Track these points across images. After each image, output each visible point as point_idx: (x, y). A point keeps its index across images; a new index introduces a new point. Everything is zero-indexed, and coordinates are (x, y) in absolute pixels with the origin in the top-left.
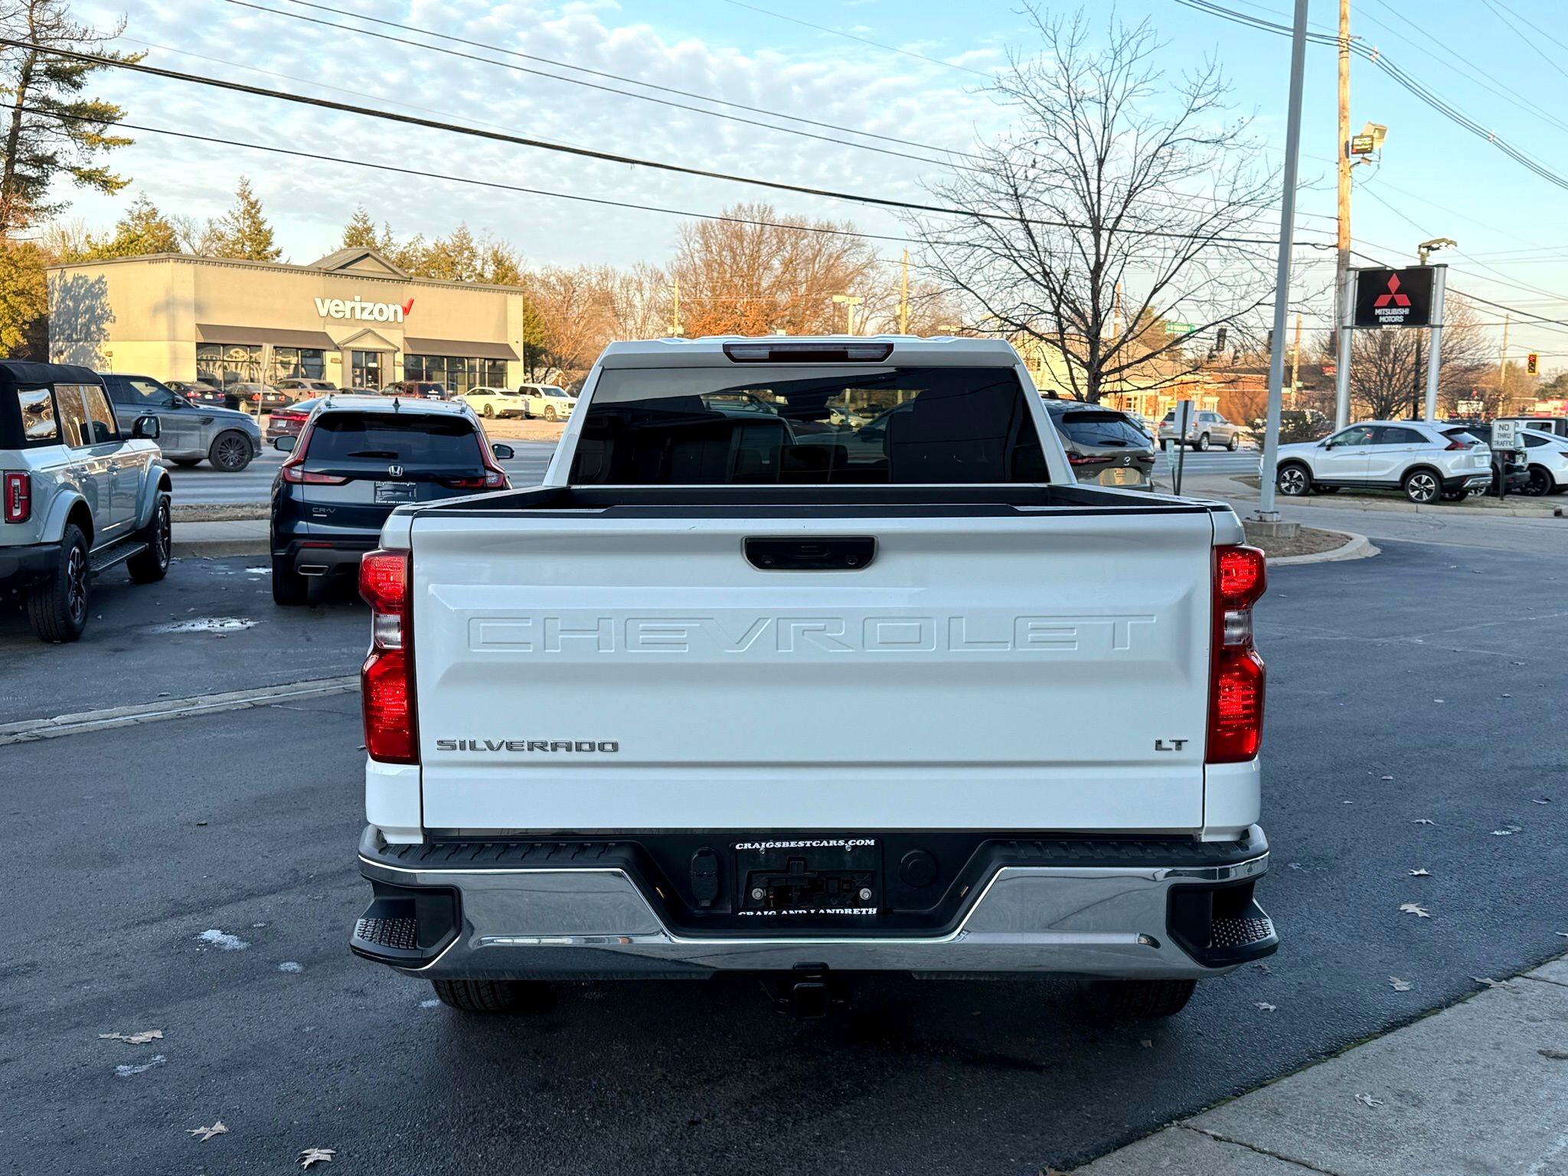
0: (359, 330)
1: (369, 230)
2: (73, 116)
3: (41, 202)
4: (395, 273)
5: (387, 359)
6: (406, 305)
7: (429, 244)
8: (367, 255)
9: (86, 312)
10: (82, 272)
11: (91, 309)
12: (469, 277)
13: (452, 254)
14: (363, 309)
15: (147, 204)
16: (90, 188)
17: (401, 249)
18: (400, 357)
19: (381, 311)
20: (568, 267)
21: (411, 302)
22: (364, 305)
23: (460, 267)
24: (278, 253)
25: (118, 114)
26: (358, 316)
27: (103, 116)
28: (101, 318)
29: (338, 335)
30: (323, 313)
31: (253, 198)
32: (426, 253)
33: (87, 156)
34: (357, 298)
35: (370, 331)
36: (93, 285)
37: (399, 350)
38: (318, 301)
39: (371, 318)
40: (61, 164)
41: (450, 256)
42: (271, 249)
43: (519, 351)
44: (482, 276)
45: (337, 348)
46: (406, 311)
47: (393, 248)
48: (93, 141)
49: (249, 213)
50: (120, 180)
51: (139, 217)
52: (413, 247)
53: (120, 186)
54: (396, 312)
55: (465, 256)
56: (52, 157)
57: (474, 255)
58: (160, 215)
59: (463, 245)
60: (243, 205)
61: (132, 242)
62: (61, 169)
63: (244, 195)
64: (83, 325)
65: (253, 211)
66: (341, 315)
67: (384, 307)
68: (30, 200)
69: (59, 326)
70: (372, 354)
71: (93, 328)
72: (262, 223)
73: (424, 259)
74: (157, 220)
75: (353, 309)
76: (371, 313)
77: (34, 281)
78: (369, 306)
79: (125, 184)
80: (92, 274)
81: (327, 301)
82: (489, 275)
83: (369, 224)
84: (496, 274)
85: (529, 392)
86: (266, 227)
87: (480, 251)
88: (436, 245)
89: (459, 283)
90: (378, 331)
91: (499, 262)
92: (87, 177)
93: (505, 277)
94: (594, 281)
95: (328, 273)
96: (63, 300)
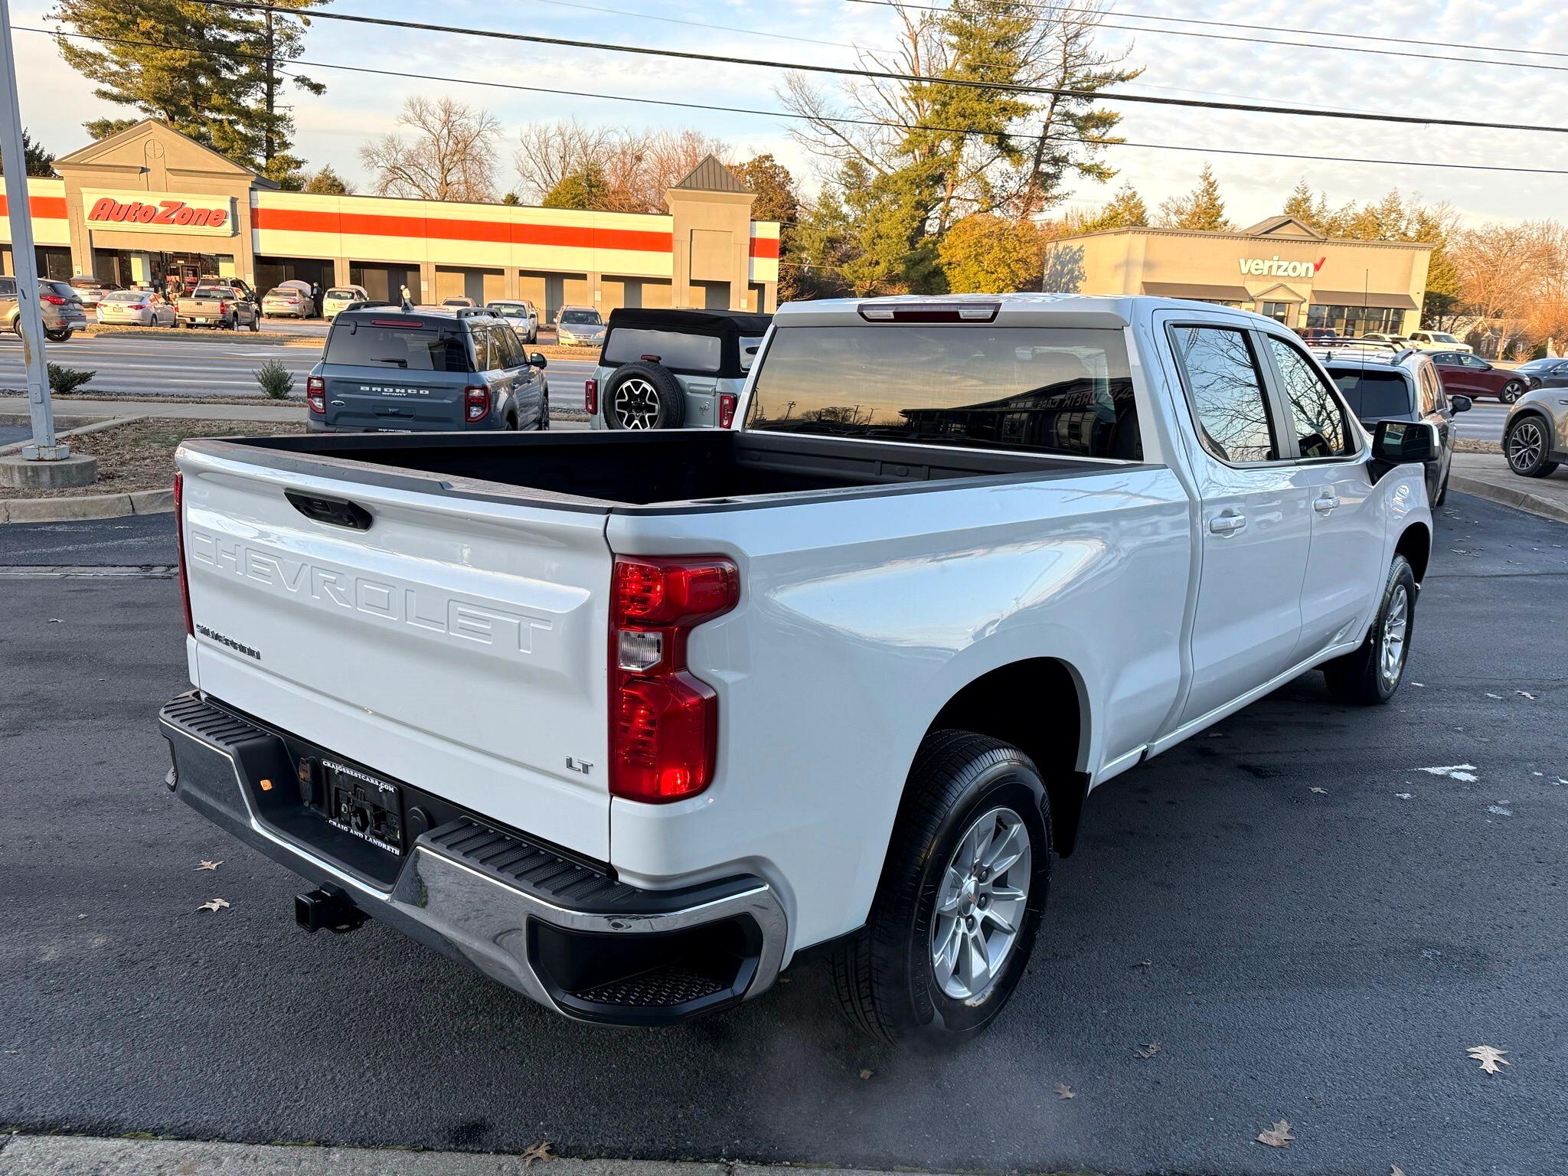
0: (1274, 284)
1: (1306, 200)
2: (1084, 124)
3: (1054, 191)
4: (1312, 235)
5: (1294, 308)
6: (1318, 262)
7: (1360, 209)
8: (1290, 221)
9: (1067, 274)
10: (1069, 243)
11: (1071, 271)
12: (1393, 236)
13: (1380, 216)
14: (1279, 267)
15: (1130, 188)
16: (1089, 178)
17: (1332, 214)
18: (1305, 307)
19: (1295, 269)
20: (1511, 223)
21: (1323, 260)
22: (1280, 263)
23: (1385, 228)
24: (1225, 224)
25: (1116, 119)
26: (1274, 273)
27: (1105, 121)
28: (1077, 278)
29: (1254, 289)
30: (1245, 270)
31: (1212, 179)
32: (1356, 217)
33: (1091, 154)
34: (1276, 258)
35: (1282, 285)
36: (1075, 253)
37: (1305, 300)
38: (1242, 261)
39: (1286, 274)
40: (1071, 162)
41: (1377, 219)
42: (1220, 220)
43: (1419, 300)
44: (1405, 235)
45: (1252, 300)
46: (1317, 267)
47: (1325, 214)
48: (1095, 142)
49: (1208, 191)
50: (1111, 172)
51: (1123, 199)
52: (1344, 212)
53: (1110, 175)
54: (1308, 269)
55: (1392, 217)
56: (1065, 157)
57: (1401, 215)
58: (1138, 197)
59: (1392, 208)
60: (1204, 185)
61: (1112, 219)
62: (1071, 165)
63: (1206, 178)
64: (1064, 284)
65: (1211, 190)
66: (1259, 272)
67: (1297, 264)
68: (1047, 190)
69: (1049, 285)
70: (1280, 304)
71: (1071, 286)
72: (1216, 199)
73: (1352, 222)
74: (1136, 200)
75: (1271, 267)
76: (1286, 270)
77: (1029, 252)
78: (1285, 264)
79: (1114, 174)
80: (1075, 244)
81: (1250, 261)
82: (1411, 234)
83: (1308, 194)
84: (1419, 232)
85: (1419, 338)
86: (1219, 202)
87: (1407, 213)
88: (1366, 209)
89: (1384, 242)
90: (1290, 285)
91: (1423, 222)
92: (1087, 170)
93: (1428, 232)
94: (1535, 236)
95: (1254, 238)
96: (1055, 265)
